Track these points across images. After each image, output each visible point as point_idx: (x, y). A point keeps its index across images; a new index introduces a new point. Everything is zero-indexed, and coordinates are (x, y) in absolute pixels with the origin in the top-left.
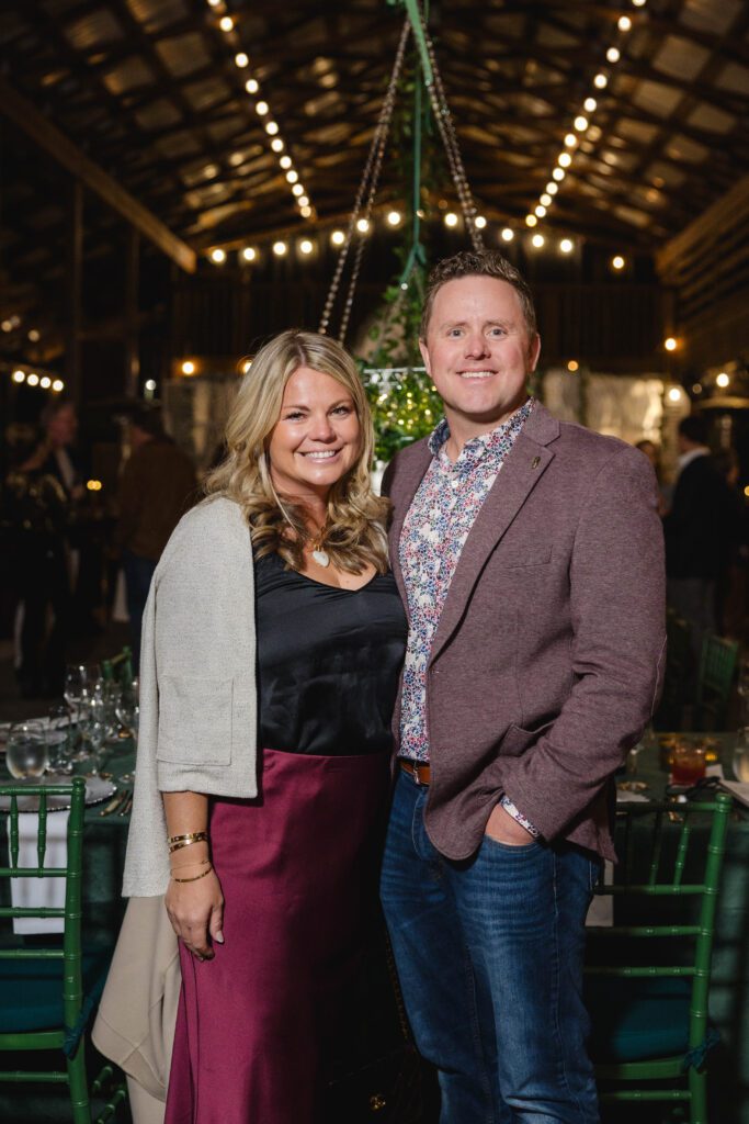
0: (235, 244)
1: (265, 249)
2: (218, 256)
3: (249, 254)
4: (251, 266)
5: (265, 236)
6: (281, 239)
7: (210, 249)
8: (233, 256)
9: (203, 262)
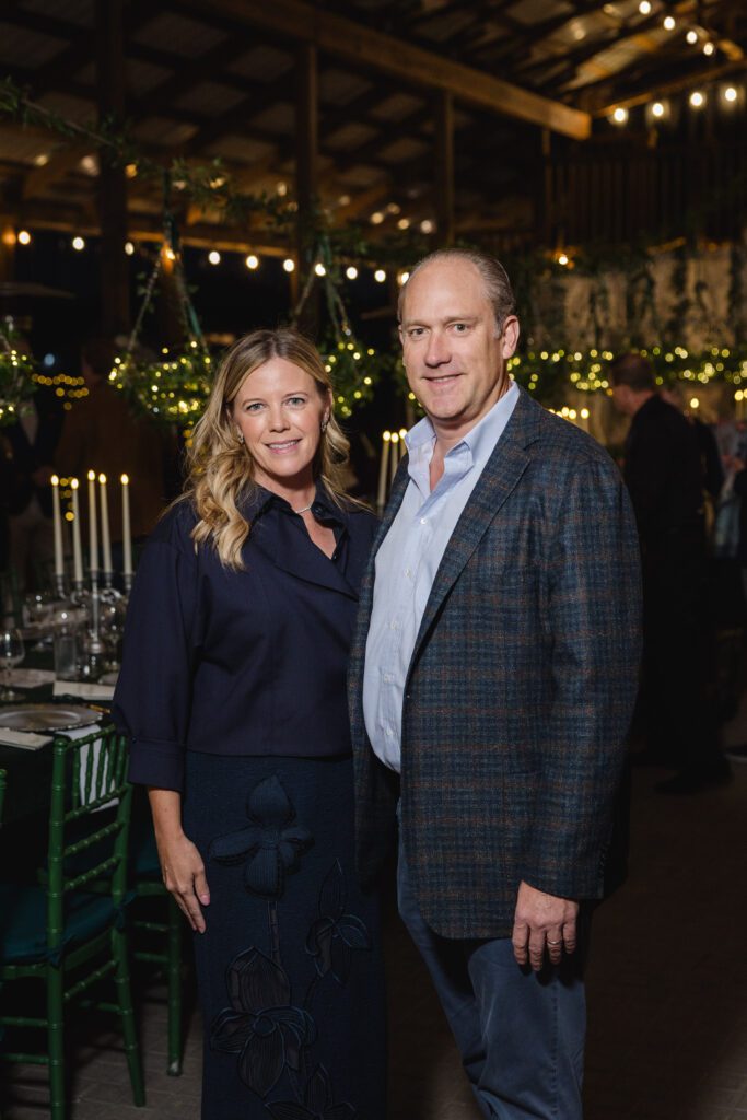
0: (642, 99)
1: (679, 101)
2: (620, 115)
3: (658, 110)
4: (660, 124)
5: (678, 86)
6: (698, 87)
7: (612, 107)
8: (638, 114)
9: (600, 124)
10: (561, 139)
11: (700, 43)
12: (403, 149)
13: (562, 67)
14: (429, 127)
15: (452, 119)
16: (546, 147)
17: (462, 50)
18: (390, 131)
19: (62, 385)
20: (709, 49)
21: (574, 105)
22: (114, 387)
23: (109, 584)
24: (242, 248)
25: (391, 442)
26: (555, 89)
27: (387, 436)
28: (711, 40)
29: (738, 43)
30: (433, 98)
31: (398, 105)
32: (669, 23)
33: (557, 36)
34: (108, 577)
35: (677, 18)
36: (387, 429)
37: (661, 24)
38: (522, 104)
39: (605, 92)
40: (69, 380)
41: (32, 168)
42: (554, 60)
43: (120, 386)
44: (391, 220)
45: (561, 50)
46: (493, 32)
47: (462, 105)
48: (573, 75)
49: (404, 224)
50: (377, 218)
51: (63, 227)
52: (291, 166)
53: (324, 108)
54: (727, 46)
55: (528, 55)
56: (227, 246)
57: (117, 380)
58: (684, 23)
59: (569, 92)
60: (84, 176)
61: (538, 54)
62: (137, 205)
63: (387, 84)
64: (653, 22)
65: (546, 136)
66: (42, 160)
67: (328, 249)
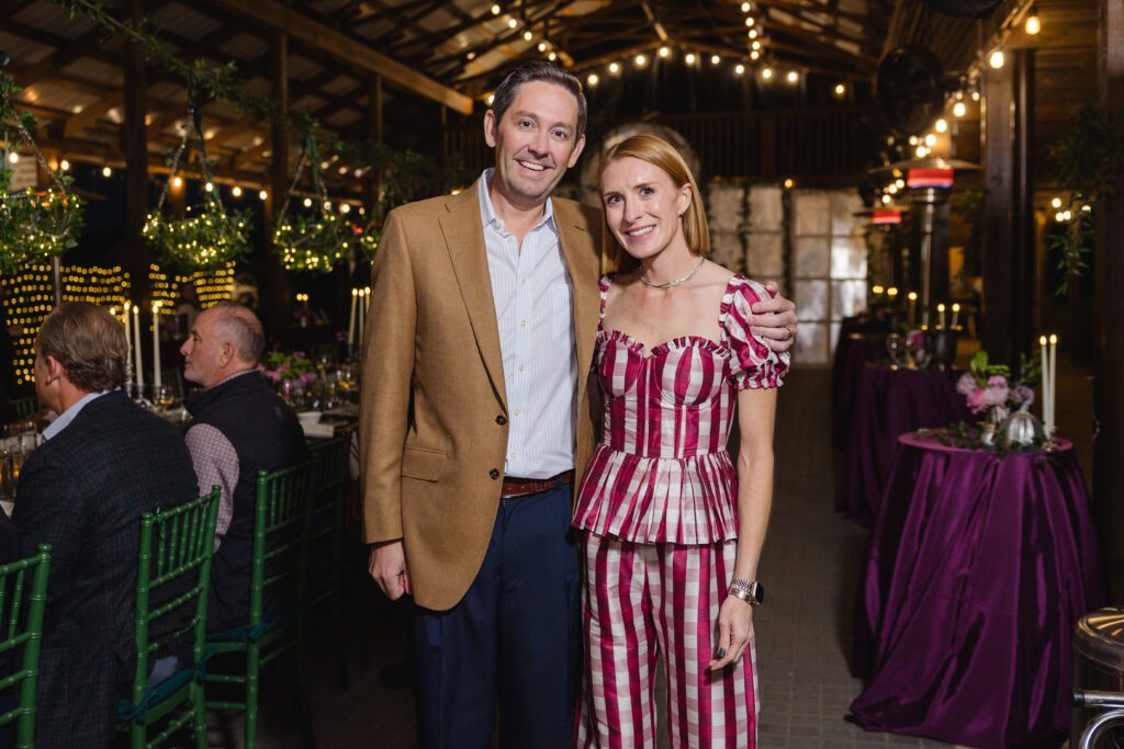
7: (486, 93)
9: (479, 104)
10: (454, 114)
11: (546, 52)
12: (345, 116)
13: (454, 64)
14: (364, 101)
15: (381, 97)
16: (444, 119)
17: (386, 45)
18: (336, 103)
19: (95, 274)
20: (552, 57)
21: (462, 91)
22: (146, 238)
23: (141, 396)
24: (229, 181)
25: (358, 297)
26: (448, 80)
27: (355, 292)
28: (555, 51)
29: (570, 54)
30: (367, 80)
31: (342, 84)
32: (528, 36)
33: (451, 42)
34: (141, 390)
35: (534, 33)
36: (355, 287)
37: (522, 38)
38: (428, 88)
39: (483, 83)
40: (100, 271)
41: (71, 114)
42: (450, 59)
43: (151, 237)
44: (334, 167)
45: (453, 52)
46: (409, 36)
47: (388, 86)
48: (462, 71)
49: (343, 171)
50: (325, 165)
51: (95, 160)
52: (266, 124)
53: (292, 82)
54: (564, 56)
55: (432, 54)
56: (219, 180)
57: (148, 233)
58: (538, 37)
59: (459, 82)
60: (110, 122)
61: (438, 55)
62: (152, 147)
63: (335, 67)
64: (517, 35)
65: (444, 110)
66: (78, 110)
67: (314, 145)
